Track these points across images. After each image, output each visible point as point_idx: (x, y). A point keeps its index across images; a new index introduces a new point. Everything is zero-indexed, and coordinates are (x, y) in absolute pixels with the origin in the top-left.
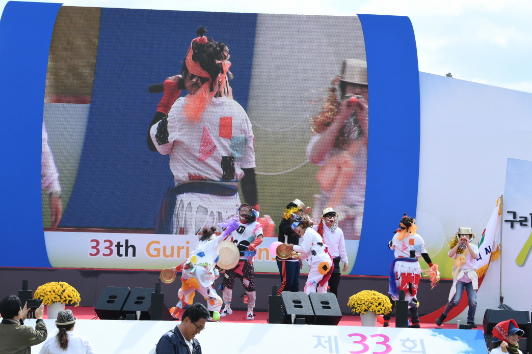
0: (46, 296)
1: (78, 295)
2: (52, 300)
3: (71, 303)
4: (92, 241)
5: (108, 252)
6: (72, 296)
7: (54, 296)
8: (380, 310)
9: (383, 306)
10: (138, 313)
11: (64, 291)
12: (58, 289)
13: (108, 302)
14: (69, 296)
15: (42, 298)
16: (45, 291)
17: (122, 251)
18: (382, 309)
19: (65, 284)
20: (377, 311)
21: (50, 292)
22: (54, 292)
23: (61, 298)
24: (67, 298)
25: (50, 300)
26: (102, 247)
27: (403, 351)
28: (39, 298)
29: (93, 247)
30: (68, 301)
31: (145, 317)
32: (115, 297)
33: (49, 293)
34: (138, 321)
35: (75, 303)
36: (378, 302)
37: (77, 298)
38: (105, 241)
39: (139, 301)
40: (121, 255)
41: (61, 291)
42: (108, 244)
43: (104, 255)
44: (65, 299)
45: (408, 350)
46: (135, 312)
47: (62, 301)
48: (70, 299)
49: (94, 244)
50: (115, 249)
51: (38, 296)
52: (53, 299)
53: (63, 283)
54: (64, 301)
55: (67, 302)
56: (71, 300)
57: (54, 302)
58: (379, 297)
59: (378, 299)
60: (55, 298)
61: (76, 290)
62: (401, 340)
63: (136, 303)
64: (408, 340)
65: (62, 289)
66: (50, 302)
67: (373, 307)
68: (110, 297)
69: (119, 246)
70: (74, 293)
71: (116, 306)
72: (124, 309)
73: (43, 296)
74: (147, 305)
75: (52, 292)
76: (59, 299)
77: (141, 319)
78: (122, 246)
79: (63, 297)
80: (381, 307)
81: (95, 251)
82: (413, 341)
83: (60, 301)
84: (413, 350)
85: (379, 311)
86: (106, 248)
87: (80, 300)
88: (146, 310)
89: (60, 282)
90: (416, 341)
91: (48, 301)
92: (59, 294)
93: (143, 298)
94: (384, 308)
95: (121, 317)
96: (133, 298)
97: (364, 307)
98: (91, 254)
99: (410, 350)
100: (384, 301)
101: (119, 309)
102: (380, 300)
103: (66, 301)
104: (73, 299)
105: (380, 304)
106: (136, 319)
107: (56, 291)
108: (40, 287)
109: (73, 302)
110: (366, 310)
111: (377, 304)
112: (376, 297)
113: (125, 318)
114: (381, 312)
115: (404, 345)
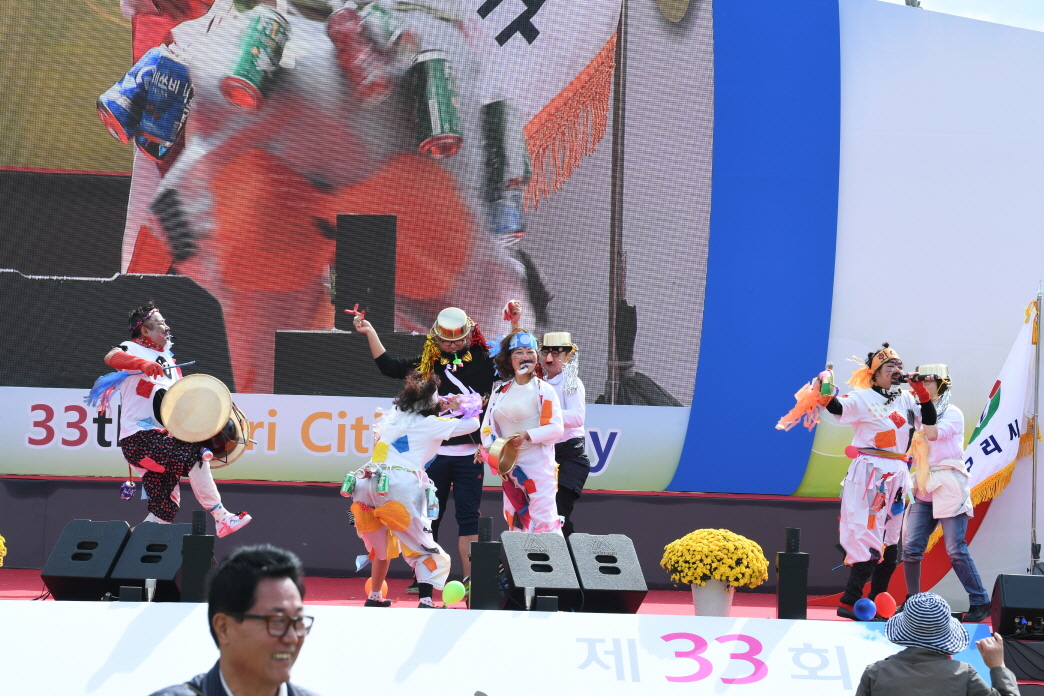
4: (35, 408)
5: (75, 434)
8: (740, 576)
9: (747, 567)
10: (151, 585)
13: (76, 557)
17: (111, 431)
18: (743, 575)
20: (731, 579)
26: (59, 422)
27: (794, 677)
29: (37, 424)
31: (166, 593)
32: (93, 545)
34: (149, 604)
36: (735, 558)
38: (68, 409)
39: (153, 554)
40: (108, 444)
42: (74, 416)
43: (66, 442)
45: (806, 673)
46: (142, 583)
49: (41, 415)
50: (92, 429)
58: (737, 544)
59: (736, 549)
62: (791, 650)
63: (145, 559)
64: (808, 648)
67: (723, 569)
68: (81, 545)
69: (102, 420)
71: (95, 568)
72: (115, 575)
74: (172, 563)
77: (157, 598)
78: (110, 421)
80: (742, 568)
81: (41, 433)
82: (819, 652)
84: (820, 673)
85: (737, 579)
86: (70, 425)
88: (170, 577)
90: (826, 651)
93: (163, 548)
94: (748, 572)
95: (108, 594)
96: (137, 549)
97: (701, 570)
98: (32, 441)
99: (813, 674)
100: (750, 554)
101: (102, 574)
102: (739, 554)
105: (739, 562)
106: (144, 599)
110: (705, 578)
111: (733, 563)
112: (730, 546)
113: (117, 596)
114: (742, 582)
115: (797, 661)
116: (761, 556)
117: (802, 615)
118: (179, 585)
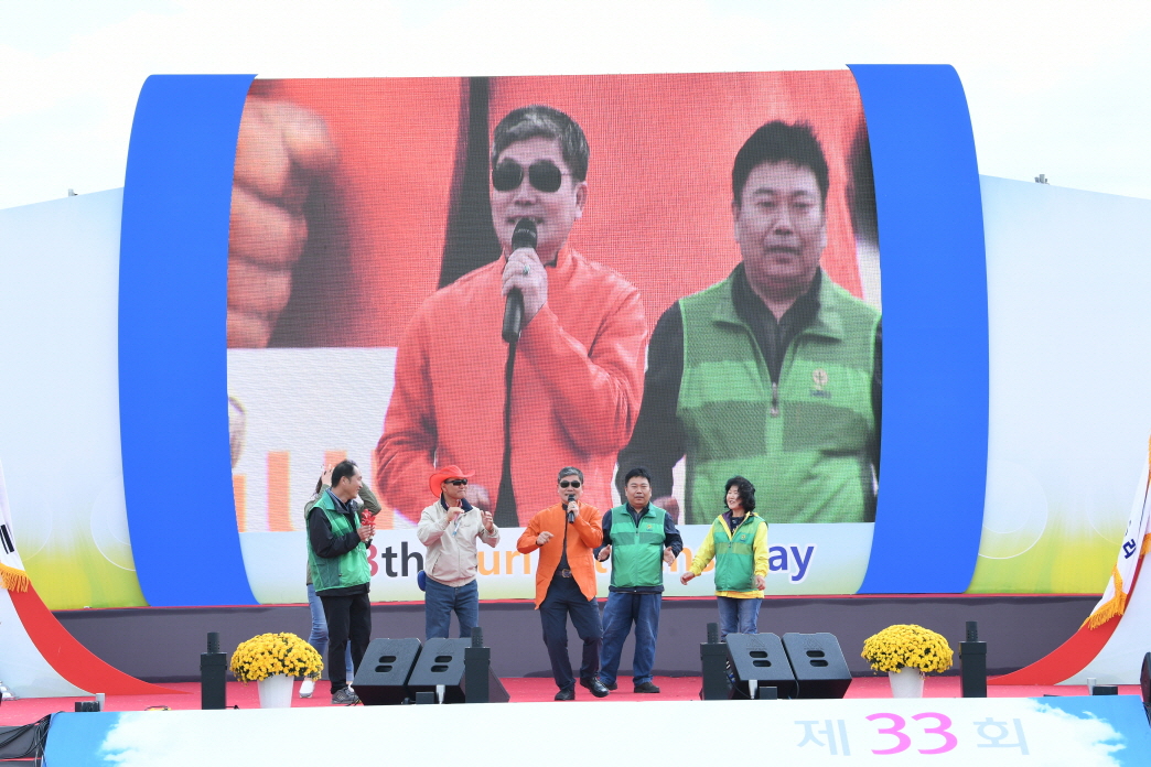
0: (254, 663)
2: (268, 670)
6: (305, 659)
7: (272, 661)
8: (929, 663)
9: (935, 655)
10: (441, 690)
11: (289, 651)
12: (277, 648)
13: (379, 669)
14: (300, 660)
15: (246, 667)
16: (253, 653)
17: (397, 564)
18: (932, 662)
19: (292, 637)
20: (922, 666)
21: (263, 654)
22: (271, 653)
23: (284, 666)
24: (296, 663)
25: (264, 669)
27: (979, 746)
28: (242, 668)
30: (298, 669)
31: (454, 696)
32: (392, 659)
33: (259, 656)
34: (441, 707)
36: (924, 648)
37: (315, 663)
39: (441, 664)
40: (395, 575)
41: (283, 651)
44: (291, 666)
45: (990, 742)
46: (433, 688)
47: (286, 671)
48: (302, 665)
50: (381, 563)
51: (241, 663)
52: (270, 667)
53: (287, 635)
54: (291, 670)
55: (297, 674)
56: (305, 669)
57: (270, 674)
58: (926, 637)
59: (924, 640)
60: (272, 665)
62: (975, 723)
63: (434, 669)
64: (990, 721)
65: (287, 647)
66: (262, 674)
67: (914, 658)
68: (383, 659)
69: (389, 555)
70: (310, 655)
71: (394, 678)
72: (411, 683)
73: (249, 663)
74: (456, 673)
75: (267, 654)
76: (281, 668)
77: (446, 701)
78: (395, 555)
79: (287, 663)
80: (930, 656)
82: (999, 724)
83: (282, 672)
84: (1001, 742)
85: (926, 666)
87: (322, 668)
88: (456, 683)
89: (282, 634)
90: (1005, 723)
91: (259, 672)
92: (281, 658)
93: (448, 659)
94: (936, 659)
95: (407, 699)
96: (427, 660)
97: (896, 659)
99: (995, 743)
100: (937, 645)
101: (400, 683)
102: (927, 645)
103: (294, 669)
104: (309, 665)
105: (927, 651)
106: (436, 702)
107: (275, 651)
108: (241, 645)
110: (900, 666)
111: (922, 653)
112: (919, 638)
113: (413, 701)
114: (931, 668)
115: (981, 732)
116: (946, 646)
117: (984, 694)
118: (463, 689)
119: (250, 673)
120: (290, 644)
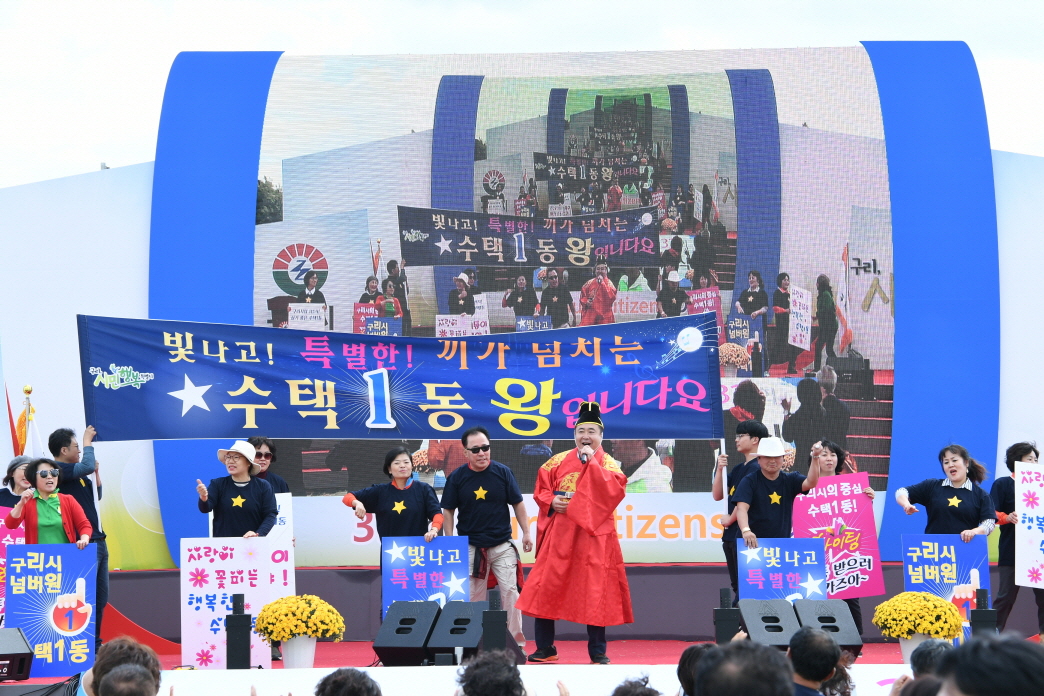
0: (278, 624)
1: (341, 619)
2: (291, 631)
3: (328, 635)
6: (327, 621)
7: (296, 622)
8: (939, 630)
9: (946, 622)
10: (459, 651)
11: (312, 613)
12: (300, 610)
13: (399, 631)
14: (322, 622)
15: (270, 628)
16: (277, 614)
18: (942, 629)
19: (315, 599)
21: (286, 615)
22: (294, 615)
23: (307, 627)
24: (319, 624)
25: (288, 631)
28: (266, 628)
29: (359, 525)
30: (320, 631)
32: (412, 621)
33: (283, 617)
35: (334, 636)
36: (935, 615)
37: (337, 625)
39: (460, 626)
41: (306, 613)
44: (314, 628)
46: (452, 650)
47: (310, 632)
48: (325, 627)
51: (265, 625)
52: (293, 628)
53: (310, 597)
54: (314, 632)
55: (319, 635)
56: (327, 631)
57: (294, 635)
58: (936, 603)
59: (935, 607)
60: (296, 626)
61: (335, 611)
63: (453, 631)
65: (310, 609)
66: (286, 635)
67: (925, 625)
68: (403, 622)
70: (333, 617)
71: (414, 640)
72: (430, 645)
73: (273, 624)
74: (474, 634)
75: (290, 615)
76: (305, 629)
79: (310, 624)
80: (940, 623)
81: (363, 532)
83: (305, 633)
85: (937, 633)
87: (344, 630)
88: (473, 645)
89: (305, 596)
91: (283, 633)
92: (305, 619)
93: (467, 621)
94: (947, 626)
95: (426, 661)
96: (447, 623)
97: (907, 626)
98: (357, 539)
100: (948, 612)
101: (421, 644)
102: (938, 611)
103: (317, 631)
104: (331, 627)
105: (938, 618)
106: (455, 663)
107: (298, 613)
109: (330, 633)
110: (910, 632)
111: (933, 619)
112: (930, 605)
113: (432, 662)
116: (957, 613)
119: (275, 634)
120: (313, 606)
